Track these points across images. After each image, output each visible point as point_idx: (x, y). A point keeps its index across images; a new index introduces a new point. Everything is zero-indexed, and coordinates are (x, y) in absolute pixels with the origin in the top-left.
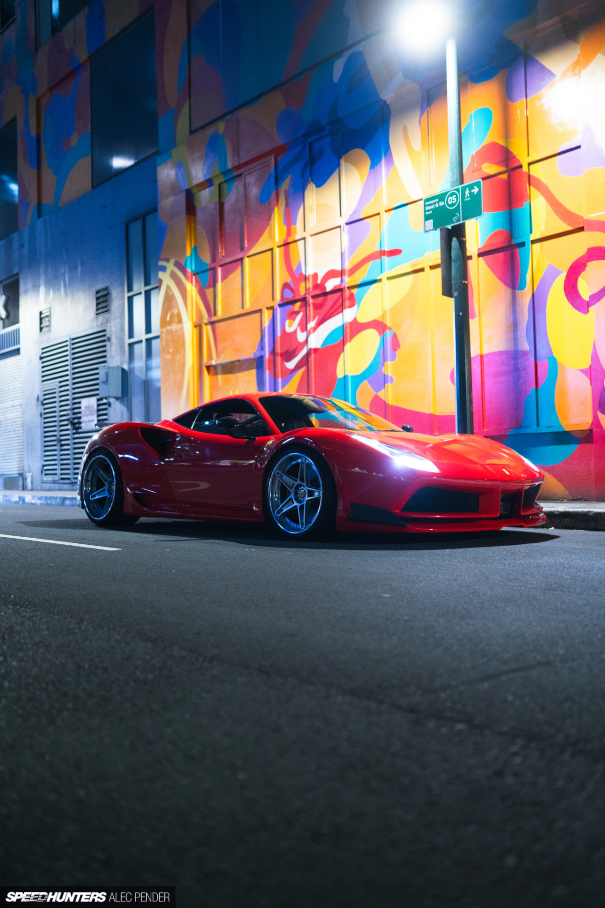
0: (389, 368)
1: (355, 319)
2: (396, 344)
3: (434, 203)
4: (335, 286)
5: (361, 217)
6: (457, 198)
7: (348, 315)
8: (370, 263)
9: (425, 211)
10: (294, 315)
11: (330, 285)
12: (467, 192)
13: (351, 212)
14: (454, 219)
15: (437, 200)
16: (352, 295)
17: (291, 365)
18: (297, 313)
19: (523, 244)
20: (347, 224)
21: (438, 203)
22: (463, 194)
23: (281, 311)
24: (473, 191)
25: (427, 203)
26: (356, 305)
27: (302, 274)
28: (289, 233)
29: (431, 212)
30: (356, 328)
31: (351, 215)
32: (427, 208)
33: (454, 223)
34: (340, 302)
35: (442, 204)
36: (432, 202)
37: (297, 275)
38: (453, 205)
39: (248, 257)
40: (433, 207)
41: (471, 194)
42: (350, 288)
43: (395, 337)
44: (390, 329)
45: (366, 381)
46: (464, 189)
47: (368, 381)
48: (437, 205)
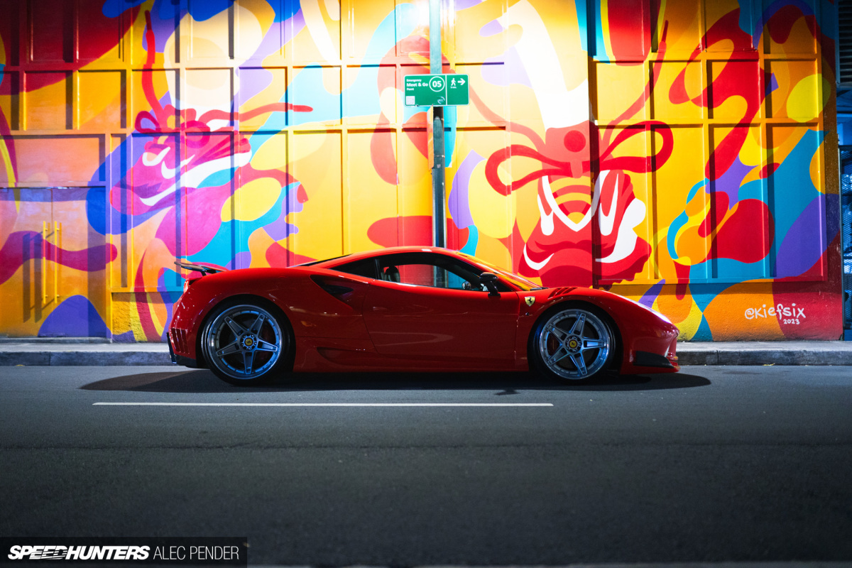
0: (294, 218)
1: (249, 164)
2: (302, 196)
3: (417, 83)
4: (222, 128)
5: (262, 66)
6: (442, 83)
7: (240, 160)
8: (271, 113)
9: (406, 87)
10: (157, 149)
11: (214, 125)
12: (453, 81)
13: (248, 58)
14: (439, 101)
15: (420, 80)
16: (245, 141)
17: (150, 202)
18: (163, 147)
19: (449, 129)
20: (241, 68)
21: (422, 83)
22: (449, 83)
23: (133, 140)
24: (459, 82)
25: (408, 81)
26: (251, 152)
27: (171, 106)
28: (151, 58)
29: (413, 89)
30: (250, 174)
31: (247, 61)
32: (408, 85)
33: (439, 104)
34: (228, 145)
35: (425, 85)
36: (414, 81)
37: (163, 106)
38: (437, 89)
39: (80, 71)
40: (415, 85)
41: (458, 85)
42: (243, 133)
43: (301, 189)
44: (296, 181)
45: (262, 228)
46: (450, 79)
47: (266, 228)
48: (420, 85)
